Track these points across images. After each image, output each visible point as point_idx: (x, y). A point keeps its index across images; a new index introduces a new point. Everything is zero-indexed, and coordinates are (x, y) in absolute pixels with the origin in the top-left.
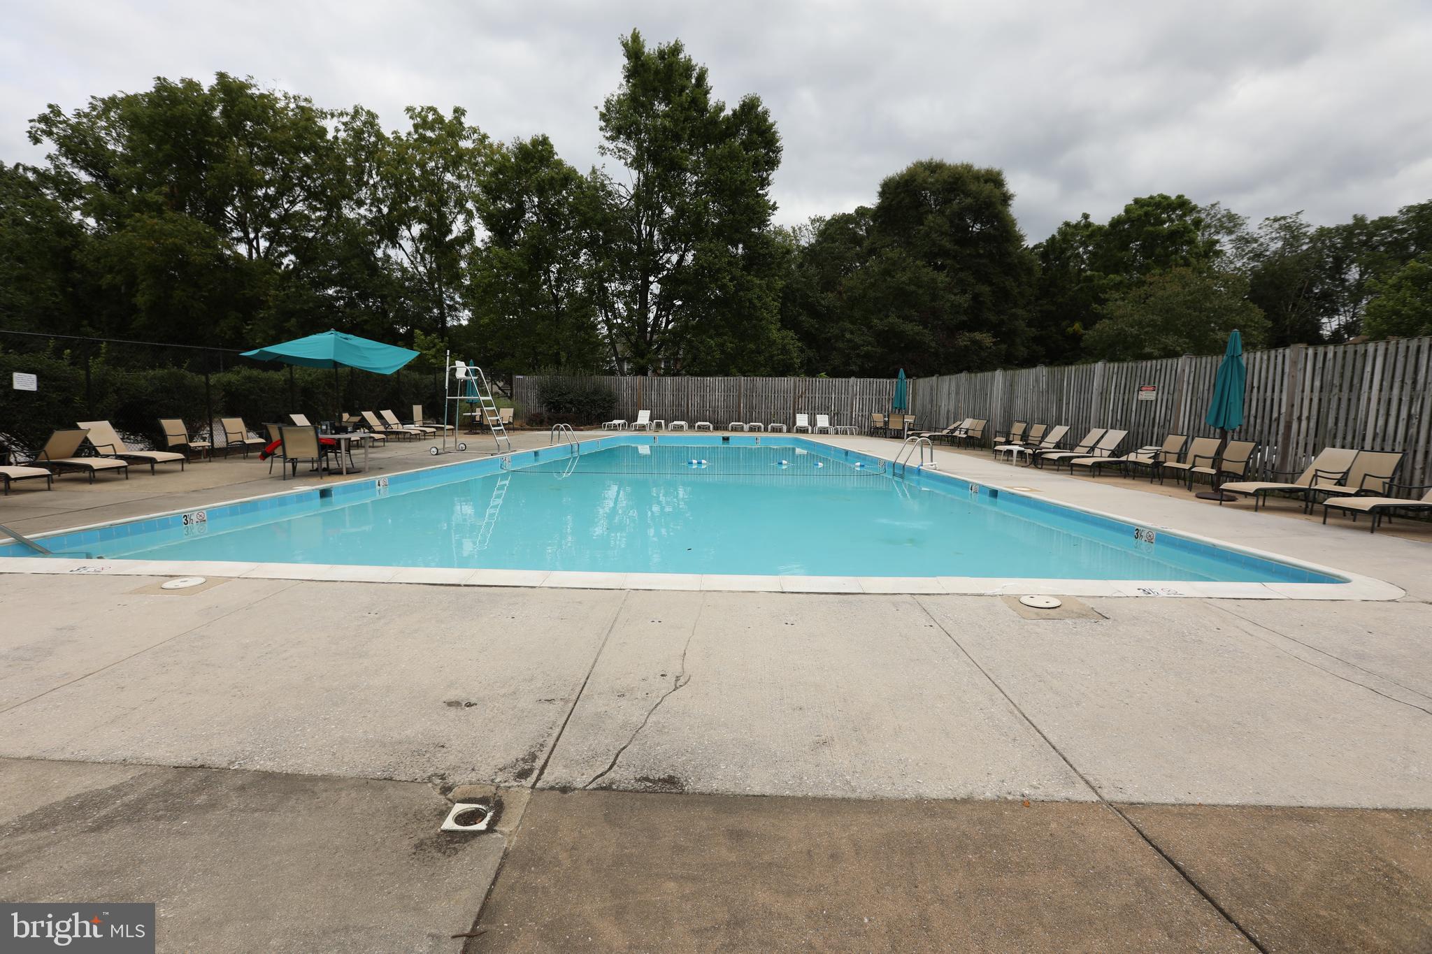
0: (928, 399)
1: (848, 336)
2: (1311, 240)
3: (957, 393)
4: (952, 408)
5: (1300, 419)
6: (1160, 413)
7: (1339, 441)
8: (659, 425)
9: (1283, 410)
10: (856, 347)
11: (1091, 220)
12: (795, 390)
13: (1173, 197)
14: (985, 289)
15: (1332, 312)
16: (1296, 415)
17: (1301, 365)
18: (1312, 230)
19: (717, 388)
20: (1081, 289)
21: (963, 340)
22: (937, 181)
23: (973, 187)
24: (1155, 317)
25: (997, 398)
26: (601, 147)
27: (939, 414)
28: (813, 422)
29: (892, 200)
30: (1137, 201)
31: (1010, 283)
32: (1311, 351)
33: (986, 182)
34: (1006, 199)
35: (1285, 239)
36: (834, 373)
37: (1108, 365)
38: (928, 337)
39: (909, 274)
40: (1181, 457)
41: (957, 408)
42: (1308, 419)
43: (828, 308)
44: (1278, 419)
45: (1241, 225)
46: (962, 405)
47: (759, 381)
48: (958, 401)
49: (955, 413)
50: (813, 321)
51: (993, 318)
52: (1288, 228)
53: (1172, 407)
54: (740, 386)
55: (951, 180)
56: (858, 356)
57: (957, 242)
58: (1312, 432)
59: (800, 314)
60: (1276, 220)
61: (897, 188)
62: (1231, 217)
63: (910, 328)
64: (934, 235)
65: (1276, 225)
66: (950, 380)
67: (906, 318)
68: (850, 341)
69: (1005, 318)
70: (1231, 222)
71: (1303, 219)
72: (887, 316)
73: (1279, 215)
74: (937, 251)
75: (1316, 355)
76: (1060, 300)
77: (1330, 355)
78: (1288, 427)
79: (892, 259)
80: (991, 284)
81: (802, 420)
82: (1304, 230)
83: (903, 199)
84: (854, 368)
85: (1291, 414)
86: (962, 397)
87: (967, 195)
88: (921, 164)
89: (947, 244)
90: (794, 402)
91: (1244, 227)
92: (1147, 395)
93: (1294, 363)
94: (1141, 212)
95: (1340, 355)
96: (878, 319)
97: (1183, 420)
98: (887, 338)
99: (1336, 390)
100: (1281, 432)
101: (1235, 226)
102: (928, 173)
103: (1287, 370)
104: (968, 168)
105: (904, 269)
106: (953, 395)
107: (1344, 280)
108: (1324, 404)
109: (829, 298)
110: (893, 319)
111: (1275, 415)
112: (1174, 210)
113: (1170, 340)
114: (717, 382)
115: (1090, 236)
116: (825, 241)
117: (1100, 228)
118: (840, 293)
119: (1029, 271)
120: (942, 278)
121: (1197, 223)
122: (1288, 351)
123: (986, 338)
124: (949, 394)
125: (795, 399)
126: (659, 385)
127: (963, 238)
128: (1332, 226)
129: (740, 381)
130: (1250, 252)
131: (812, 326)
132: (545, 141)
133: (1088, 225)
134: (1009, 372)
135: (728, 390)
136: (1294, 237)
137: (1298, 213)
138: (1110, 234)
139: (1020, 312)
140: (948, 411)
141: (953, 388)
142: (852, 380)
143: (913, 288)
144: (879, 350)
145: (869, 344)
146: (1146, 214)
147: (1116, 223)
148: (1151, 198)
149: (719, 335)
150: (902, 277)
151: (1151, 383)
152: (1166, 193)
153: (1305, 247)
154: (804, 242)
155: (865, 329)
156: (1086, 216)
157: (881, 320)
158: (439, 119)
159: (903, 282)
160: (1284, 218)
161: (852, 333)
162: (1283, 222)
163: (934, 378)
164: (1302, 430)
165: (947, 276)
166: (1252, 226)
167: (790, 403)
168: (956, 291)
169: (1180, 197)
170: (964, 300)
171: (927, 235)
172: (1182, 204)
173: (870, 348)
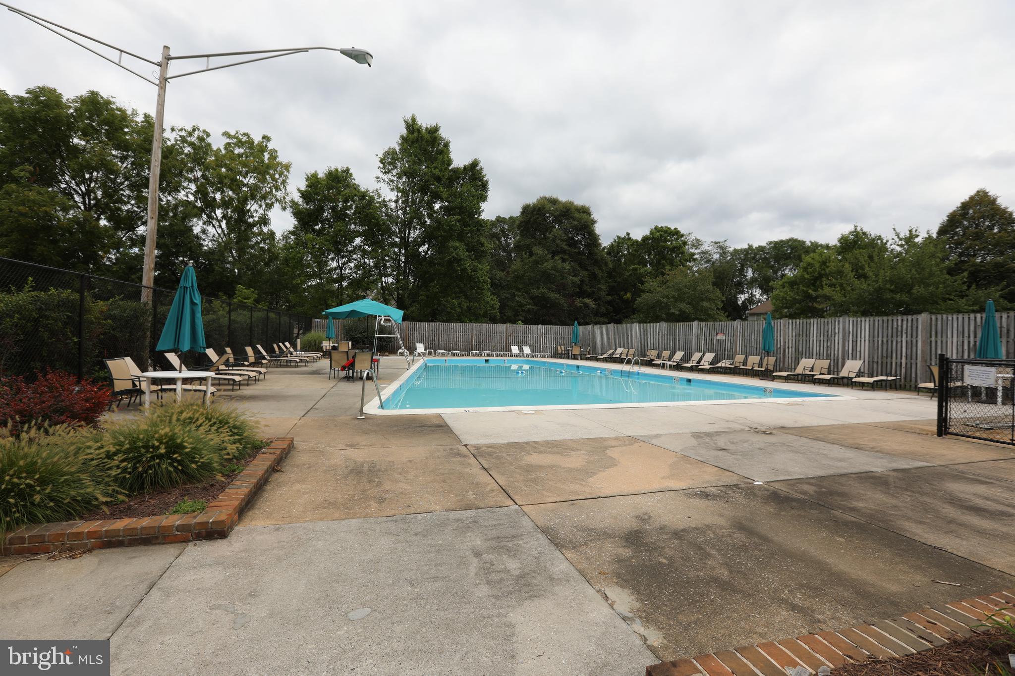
0: (586, 338)
1: (518, 299)
2: (731, 254)
3: (608, 334)
4: (604, 342)
5: (788, 347)
6: (728, 345)
7: (804, 356)
8: (430, 353)
9: (782, 344)
10: (522, 305)
11: (631, 236)
12: (507, 331)
13: (673, 229)
14: (585, 273)
15: (742, 292)
16: (787, 347)
17: (787, 327)
18: (731, 250)
19: (458, 330)
20: (631, 274)
22: (556, 209)
23: (577, 215)
25: (635, 337)
26: (377, 178)
27: (595, 346)
28: (521, 350)
31: (597, 270)
32: (790, 321)
33: (581, 212)
34: (593, 222)
35: (720, 253)
36: (526, 322)
37: (700, 323)
40: (745, 363)
41: (608, 342)
42: (792, 347)
44: (780, 348)
45: (701, 245)
46: (611, 341)
47: (485, 326)
48: (608, 339)
49: (607, 346)
51: (591, 290)
52: (721, 248)
53: (733, 343)
54: (472, 329)
55: (563, 209)
56: (523, 311)
57: (570, 246)
58: (794, 353)
60: (716, 243)
61: (533, 211)
62: (697, 241)
63: (554, 296)
64: (558, 241)
65: (716, 246)
66: (602, 328)
67: (550, 289)
69: (596, 290)
70: (697, 244)
71: (727, 244)
72: (539, 288)
73: (717, 241)
75: (792, 323)
76: (619, 280)
77: (798, 323)
78: (784, 351)
80: (587, 270)
81: (515, 349)
82: (728, 249)
83: (537, 218)
85: (785, 346)
86: (611, 337)
87: (574, 219)
88: (545, 198)
89: (565, 246)
90: (506, 339)
91: (703, 246)
92: (721, 337)
93: (785, 326)
94: (658, 234)
95: (801, 323)
96: (533, 289)
97: (739, 348)
98: (542, 301)
99: (801, 336)
100: (782, 353)
101: (699, 245)
102: (550, 204)
103: (782, 328)
104: (572, 203)
105: (546, 261)
106: (605, 336)
107: (746, 276)
108: (797, 341)
110: (543, 289)
111: (779, 346)
112: (673, 235)
114: (458, 326)
115: (632, 245)
117: (637, 241)
119: (603, 261)
120: (567, 266)
121: (685, 243)
122: (782, 321)
124: (602, 335)
125: (506, 337)
126: (419, 327)
127: (572, 243)
128: (739, 248)
129: (472, 326)
130: (705, 258)
132: (347, 171)
133: (630, 239)
134: (643, 325)
135: (465, 331)
136: (724, 252)
137: (725, 241)
138: (642, 245)
139: (602, 286)
140: (602, 345)
141: (605, 332)
142: (540, 326)
143: (553, 272)
144: (539, 308)
145: (529, 304)
146: (660, 236)
147: (645, 239)
148: (662, 227)
149: (459, 298)
150: (546, 266)
151: (722, 331)
153: (729, 258)
155: (525, 295)
156: (628, 234)
157: (535, 290)
158: (251, 143)
159: (548, 269)
160: (719, 242)
162: (718, 244)
163: (591, 326)
164: (790, 352)
166: (706, 246)
167: (504, 340)
168: (573, 274)
169: (676, 229)
170: (577, 280)
171: (554, 240)
172: (677, 233)
173: (530, 306)
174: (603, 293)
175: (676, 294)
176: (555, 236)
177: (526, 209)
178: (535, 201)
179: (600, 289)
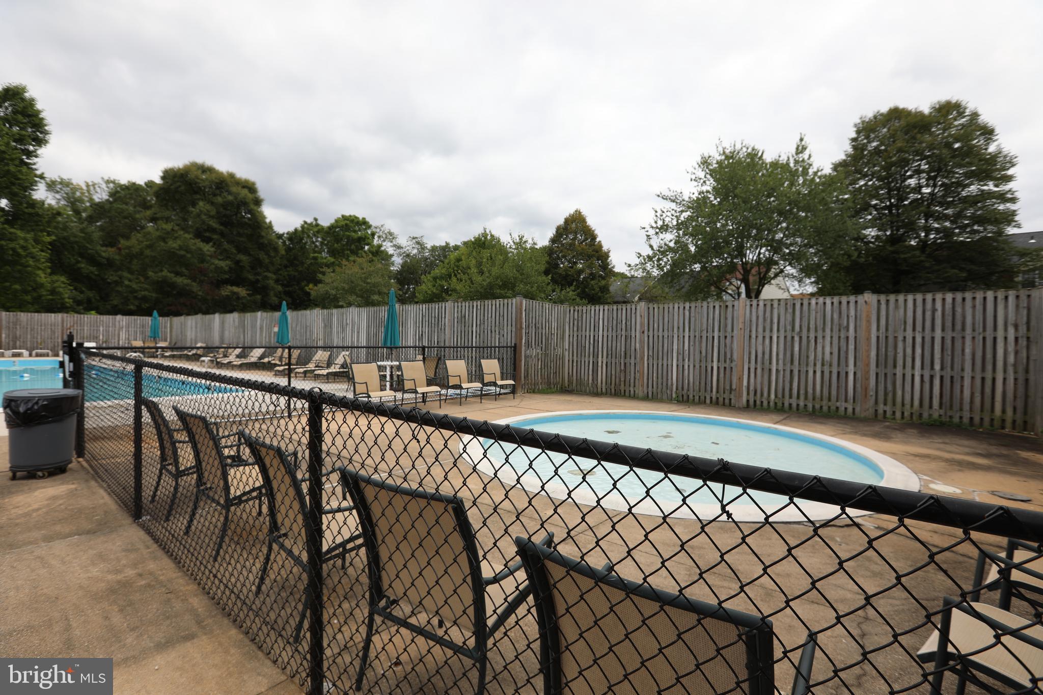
0: (180, 331)
1: (127, 282)
2: (429, 251)
10: (134, 291)
11: (320, 222)
12: (63, 323)
13: (361, 218)
14: (243, 258)
18: (429, 247)
21: (227, 290)
22: (207, 179)
23: (234, 189)
24: (344, 285)
25: (216, 330)
27: (186, 341)
29: (171, 185)
30: (343, 216)
31: (262, 255)
33: (244, 187)
34: (259, 201)
35: (418, 249)
38: (195, 287)
39: (179, 242)
41: (196, 337)
43: (108, 259)
45: (396, 238)
46: (199, 334)
49: (195, 340)
50: (93, 269)
51: (251, 277)
52: (418, 243)
55: (218, 181)
56: (136, 298)
57: (222, 224)
59: (78, 262)
60: (414, 238)
62: (391, 234)
63: (180, 280)
64: (204, 217)
65: (414, 241)
66: (192, 319)
67: (177, 274)
68: (128, 286)
69: (259, 278)
70: (391, 236)
71: (426, 240)
72: (162, 271)
73: (415, 236)
74: (206, 227)
76: (300, 269)
79: (165, 229)
80: (250, 255)
82: (426, 245)
83: (180, 186)
84: (132, 307)
86: (198, 330)
87: (230, 193)
89: (214, 224)
91: (398, 239)
96: (153, 272)
98: (163, 287)
101: (393, 238)
102: (200, 172)
104: (232, 176)
105: (176, 238)
109: (108, 253)
110: (165, 273)
112: (361, 225)
113: (352, 298)
115: (318, 232)
116: (115, 201)
117: (323, 228)
118: (120, 249)
119: (276, 249)
120: (208, 247)
121: (373, 234)
123: (242, 292)
125: (62, 330)
130: (402, 253)
131: (92, 272)
133: (317, 225)
136: (422, 248)
138: (329, 233)
139: (270, 275)
140: (191, 339)
141: (194, 324)
142: (119, 317)
143: (182, 253)
144: (154, 295)
145: (146, 289)
146: (346, 225)
147: (331, 227)
148: (350, 216)
150: (173, 244)
152: (357, 215)
153: (427, 254)
154: (97, 198)
155: (142, 279)
156: (316, 220)
157: (156, 273)
159: (174, 248)
160: (417, 238)
161: (130, 280)
162: (416, 240)
165: (213, 247)
166: (403, 241)
167: (58, 333)
168: (219, 257)
169: (364, 219)
170: (226, 264)
171: (198, 215)
172: (364, 223)
173: (146, 293)
174: (271, 283)
175: (346, 287)
176: (200, 210)
177: (170, 176)
178: (181, 166)
179: (266, 278)
